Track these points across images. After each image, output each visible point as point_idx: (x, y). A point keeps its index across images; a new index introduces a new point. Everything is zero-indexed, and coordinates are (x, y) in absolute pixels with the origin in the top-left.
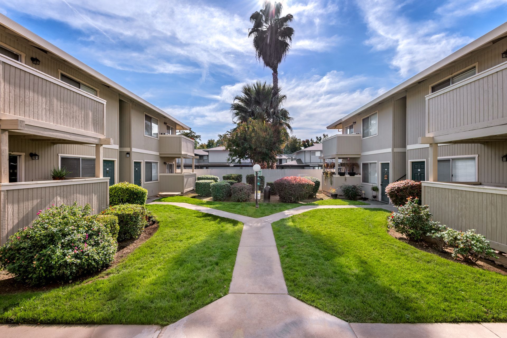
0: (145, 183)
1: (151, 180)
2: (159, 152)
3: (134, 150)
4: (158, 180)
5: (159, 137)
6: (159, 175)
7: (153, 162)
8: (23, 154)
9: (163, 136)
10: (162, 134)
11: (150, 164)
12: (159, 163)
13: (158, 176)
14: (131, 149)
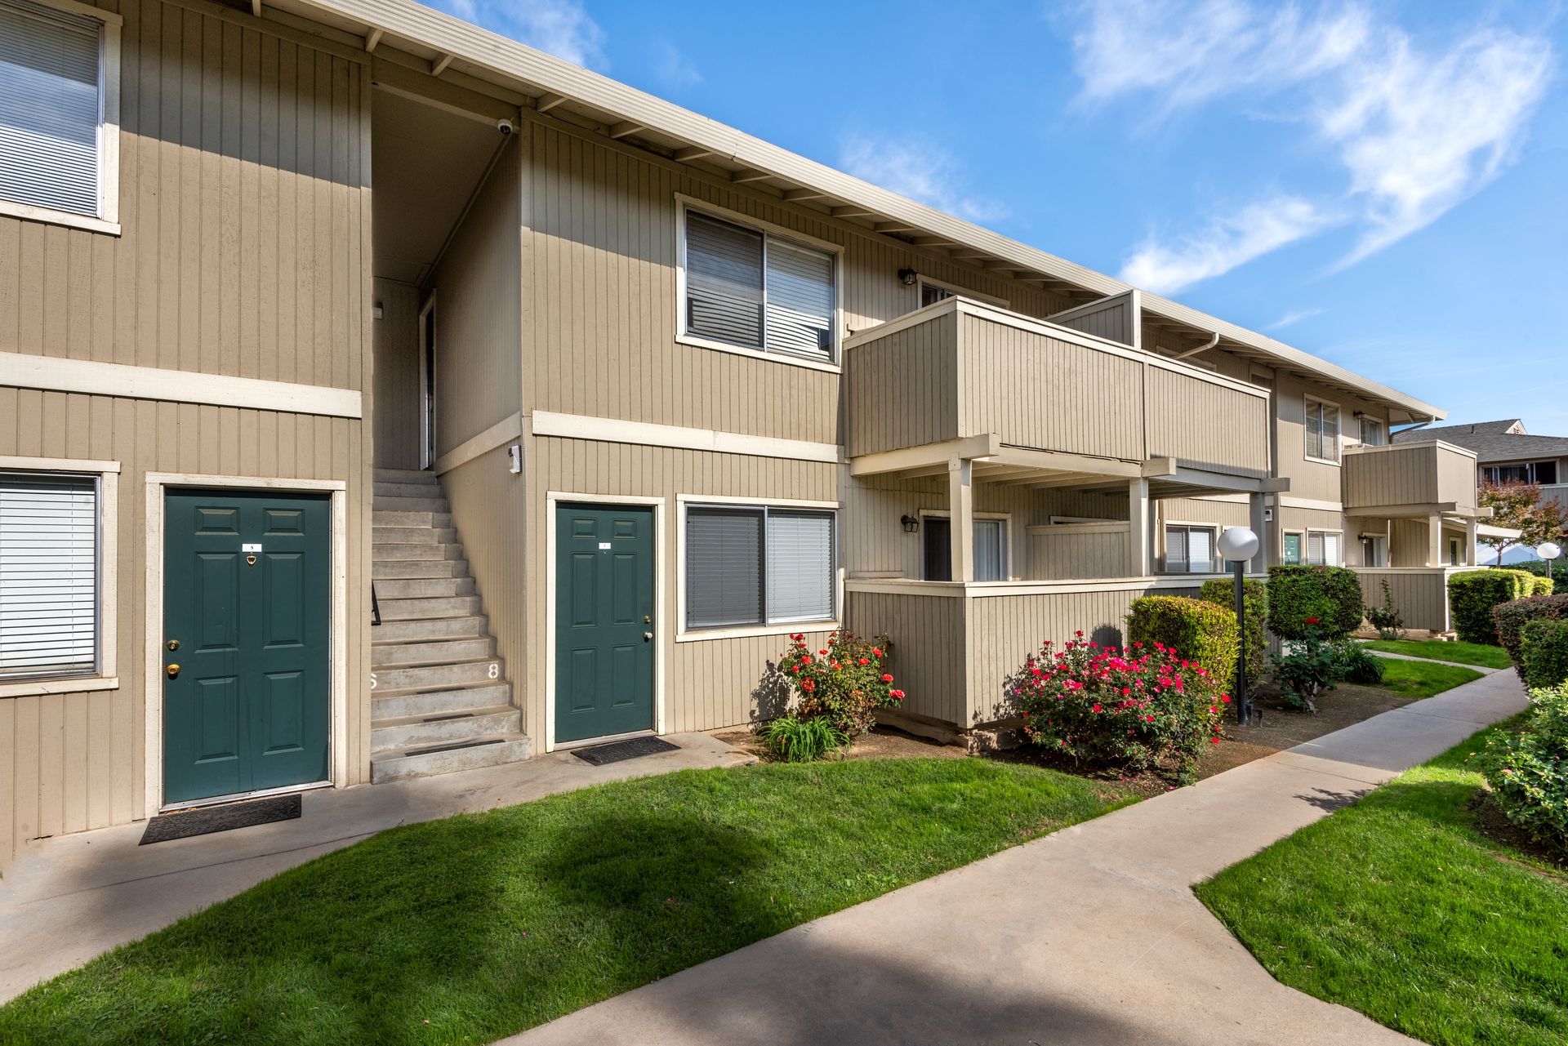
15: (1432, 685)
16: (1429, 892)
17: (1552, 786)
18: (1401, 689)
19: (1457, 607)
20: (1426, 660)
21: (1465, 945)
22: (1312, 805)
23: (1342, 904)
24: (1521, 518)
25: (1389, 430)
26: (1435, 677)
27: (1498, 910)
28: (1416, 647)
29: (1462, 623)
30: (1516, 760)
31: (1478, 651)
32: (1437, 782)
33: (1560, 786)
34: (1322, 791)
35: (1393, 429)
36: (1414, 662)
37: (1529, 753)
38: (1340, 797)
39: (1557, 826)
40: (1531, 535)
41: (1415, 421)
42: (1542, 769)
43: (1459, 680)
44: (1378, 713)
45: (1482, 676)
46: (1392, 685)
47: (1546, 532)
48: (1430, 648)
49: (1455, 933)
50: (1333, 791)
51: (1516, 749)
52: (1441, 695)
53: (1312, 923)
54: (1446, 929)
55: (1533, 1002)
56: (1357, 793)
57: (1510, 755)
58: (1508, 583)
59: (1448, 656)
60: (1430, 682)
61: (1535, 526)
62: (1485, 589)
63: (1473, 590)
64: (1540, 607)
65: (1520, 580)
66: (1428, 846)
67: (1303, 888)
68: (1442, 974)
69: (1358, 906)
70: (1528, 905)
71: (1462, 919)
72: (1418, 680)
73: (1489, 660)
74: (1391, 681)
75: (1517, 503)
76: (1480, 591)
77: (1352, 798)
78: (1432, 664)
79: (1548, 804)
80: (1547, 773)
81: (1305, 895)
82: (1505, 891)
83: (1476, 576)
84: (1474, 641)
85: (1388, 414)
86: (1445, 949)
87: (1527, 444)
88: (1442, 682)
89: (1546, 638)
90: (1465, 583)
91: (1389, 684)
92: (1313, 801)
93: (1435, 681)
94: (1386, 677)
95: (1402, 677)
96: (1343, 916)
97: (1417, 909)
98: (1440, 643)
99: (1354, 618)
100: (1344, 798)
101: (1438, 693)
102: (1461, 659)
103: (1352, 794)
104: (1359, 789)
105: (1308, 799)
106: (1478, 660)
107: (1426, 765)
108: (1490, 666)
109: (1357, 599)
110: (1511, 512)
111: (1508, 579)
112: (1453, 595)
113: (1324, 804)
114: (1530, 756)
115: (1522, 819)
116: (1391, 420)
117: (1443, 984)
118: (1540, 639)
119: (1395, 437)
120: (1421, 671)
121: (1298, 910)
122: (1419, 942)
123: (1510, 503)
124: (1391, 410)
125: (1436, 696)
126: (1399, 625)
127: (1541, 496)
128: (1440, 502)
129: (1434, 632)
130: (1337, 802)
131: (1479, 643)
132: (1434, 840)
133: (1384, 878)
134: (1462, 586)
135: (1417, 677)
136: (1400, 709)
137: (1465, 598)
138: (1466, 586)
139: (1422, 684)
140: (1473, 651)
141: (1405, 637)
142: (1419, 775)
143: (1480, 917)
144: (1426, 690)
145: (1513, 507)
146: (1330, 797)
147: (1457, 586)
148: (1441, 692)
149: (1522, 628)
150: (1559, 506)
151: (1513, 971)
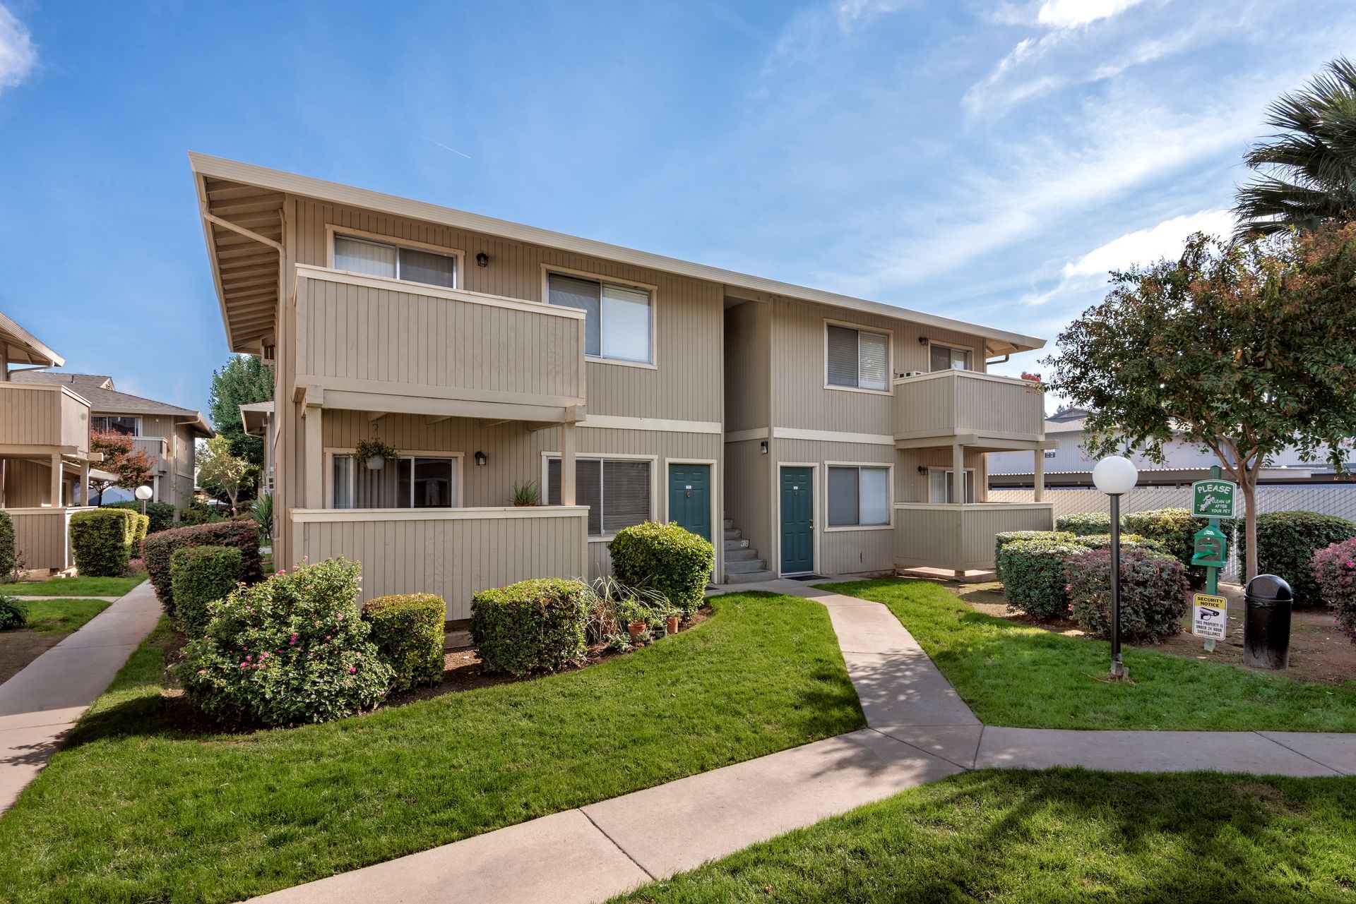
0: (827, 529)
1: (857, 523)
2: (893, 435)
3: (779, 432)
4: (889, 524)
5: (891, 388)
6: (894, 506)
7: (864, 468)
8: (461, 455)
9: (906, 380)
10: (902, 376)
11: (851, 474)
12: (892, 471)
13: (889, 510)
14: (770, 432)
15: (74, 620)
16: (170, 792)
17: (229, 674)
18: (48, 629)
19: (78, 544)
20: (54, 598)
21: (218, 817)
22: (15, 765)
23: (109, 839)
24: (119, 464)
25: (7, 367)
26: (74, 611)
27: (224, 781)
28: (38, 586)
29: (82, 559)
30: (205, 661)
31: (99, 583)
32: (126, 702)
33: (235, 673)
34: (20, 748)
35: (11, 366)
36: (49, 600)
37: (213, 653)
38: (42, 747)
39: (236, 704)
40: (126, 479)
41: (33, 362)
42: (223, 663)
43: (96, 611)
44: (36, 656)
45: (110, 604)
46: (38, 626)
47: (138, 476)
48: (56, 585)
49: (209, 813)
50: (32, 744)
51: (204, 653)
52: (85, 628)
53: (92, 869)
54: (200, 812)
55: (274, 831)
56: (57, 737)
57: (200, 658)
58: (121, 520)
59: (75, 591)
60: (71, 617)
61: (129, 470)
62: (103, 527)
63: (92, 527)
64: (177, 538)
65: (129, 518)
66: (152, 756)
67: (62, 843)
68: (212, 848)
69: (124, 833)
70: (240, 769)
71: (209, 799)
72: (61, 617)
73: (110, 590)
74: (34, 622)
75: (116, 450)
76: (98, 529)
77: (54, 743)
78: (66, 601)
79: (230, 689)
80: (227, 666)
81: (68, 848)
82: (222, 765)
83: (96, 515)
84: (93, 574)
85: (7, 350)
86: (208, 828)
87: (118, 400)
88: (82, 615)
89: (190, 562)
90: (86, 522)
91: (33, 627)
92: (15, 761)
93: (75, 615)
94: (30, 619)
95: (45, 616)
96: (116, 847)
97: (170, 809)
98: (60, 580)
99: (7, 562)
100: (47, 746)
101: (81, 626)
102: (87, 592)
103: (53, 740)
104: (57, 732)
105: (9, 761)
106: (101, 591)
107: (109, 690)
108: (113, 594)
109: (10, 542)
110: (111, 458)
111: (121, 516)
112: (75, 534)
113: (28, 759)
114: (214, 656)
115: (212, 706)
116: (9, 357)
117: (218, 854)
118: (186, 563)
119: (13, 375)
120: (60, 608)
121: (72, 866)
122: (188, 833)
123: (110, 450)
124: (9, 346)
125: (81, 629)
126: (21, 566)
127: (133, 446)
128: (63, 444)
129: (54, 571)
130: (41, 753)
131: (96, 576)
132: (153, 749)
133: (132, 798)
134: (83, 525)
135: (59, 615)
136: (54, 648)
137: (86, 535)
138: (86, 524)
139: (64, 620)
140: (95, 583)
141: (27, 578)
142: (108, 703)
143: (217, 792)
144: (70, 626)
145: (112, 454)
146: (33, 751)
147: (79, 526)
148: (84, 624)
149: (172, 556)
150: (147, 455)
151: (254, 817)
